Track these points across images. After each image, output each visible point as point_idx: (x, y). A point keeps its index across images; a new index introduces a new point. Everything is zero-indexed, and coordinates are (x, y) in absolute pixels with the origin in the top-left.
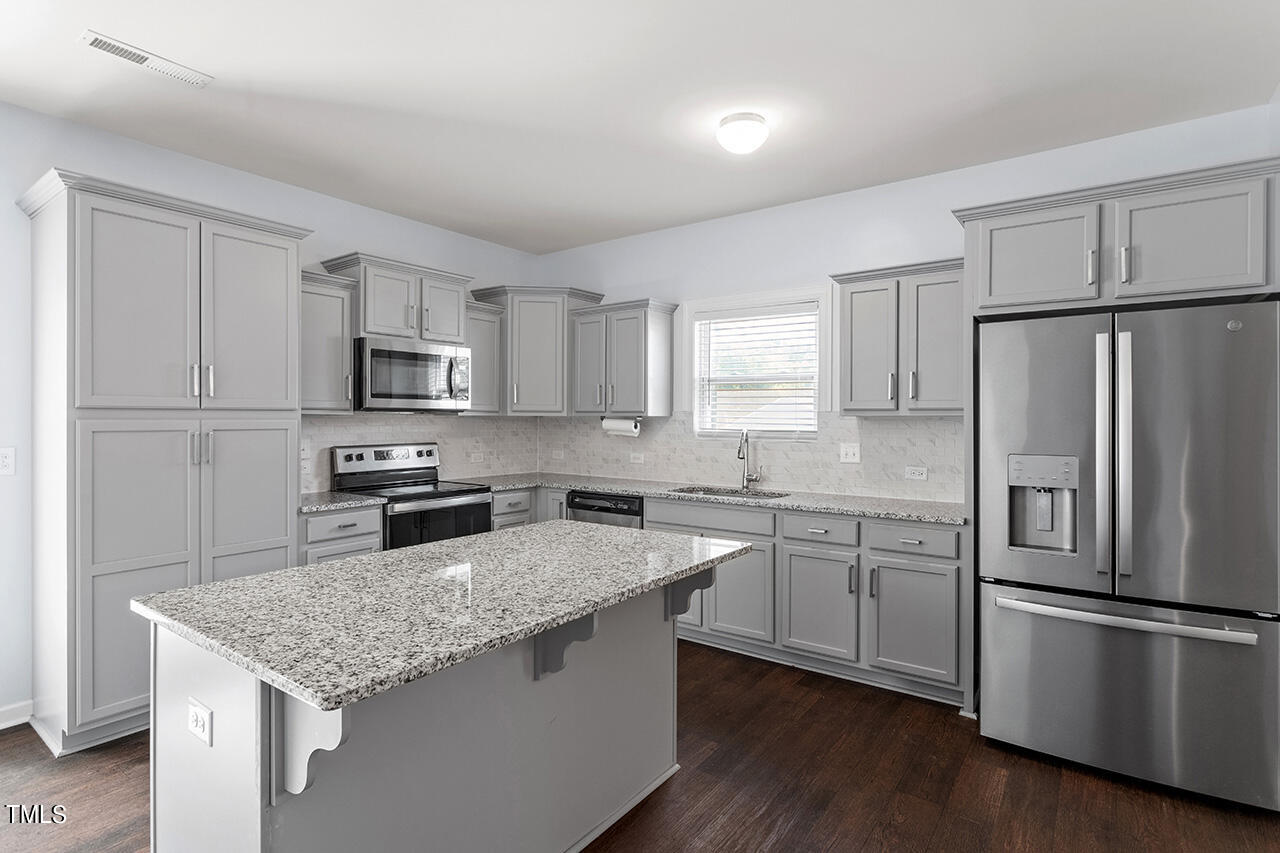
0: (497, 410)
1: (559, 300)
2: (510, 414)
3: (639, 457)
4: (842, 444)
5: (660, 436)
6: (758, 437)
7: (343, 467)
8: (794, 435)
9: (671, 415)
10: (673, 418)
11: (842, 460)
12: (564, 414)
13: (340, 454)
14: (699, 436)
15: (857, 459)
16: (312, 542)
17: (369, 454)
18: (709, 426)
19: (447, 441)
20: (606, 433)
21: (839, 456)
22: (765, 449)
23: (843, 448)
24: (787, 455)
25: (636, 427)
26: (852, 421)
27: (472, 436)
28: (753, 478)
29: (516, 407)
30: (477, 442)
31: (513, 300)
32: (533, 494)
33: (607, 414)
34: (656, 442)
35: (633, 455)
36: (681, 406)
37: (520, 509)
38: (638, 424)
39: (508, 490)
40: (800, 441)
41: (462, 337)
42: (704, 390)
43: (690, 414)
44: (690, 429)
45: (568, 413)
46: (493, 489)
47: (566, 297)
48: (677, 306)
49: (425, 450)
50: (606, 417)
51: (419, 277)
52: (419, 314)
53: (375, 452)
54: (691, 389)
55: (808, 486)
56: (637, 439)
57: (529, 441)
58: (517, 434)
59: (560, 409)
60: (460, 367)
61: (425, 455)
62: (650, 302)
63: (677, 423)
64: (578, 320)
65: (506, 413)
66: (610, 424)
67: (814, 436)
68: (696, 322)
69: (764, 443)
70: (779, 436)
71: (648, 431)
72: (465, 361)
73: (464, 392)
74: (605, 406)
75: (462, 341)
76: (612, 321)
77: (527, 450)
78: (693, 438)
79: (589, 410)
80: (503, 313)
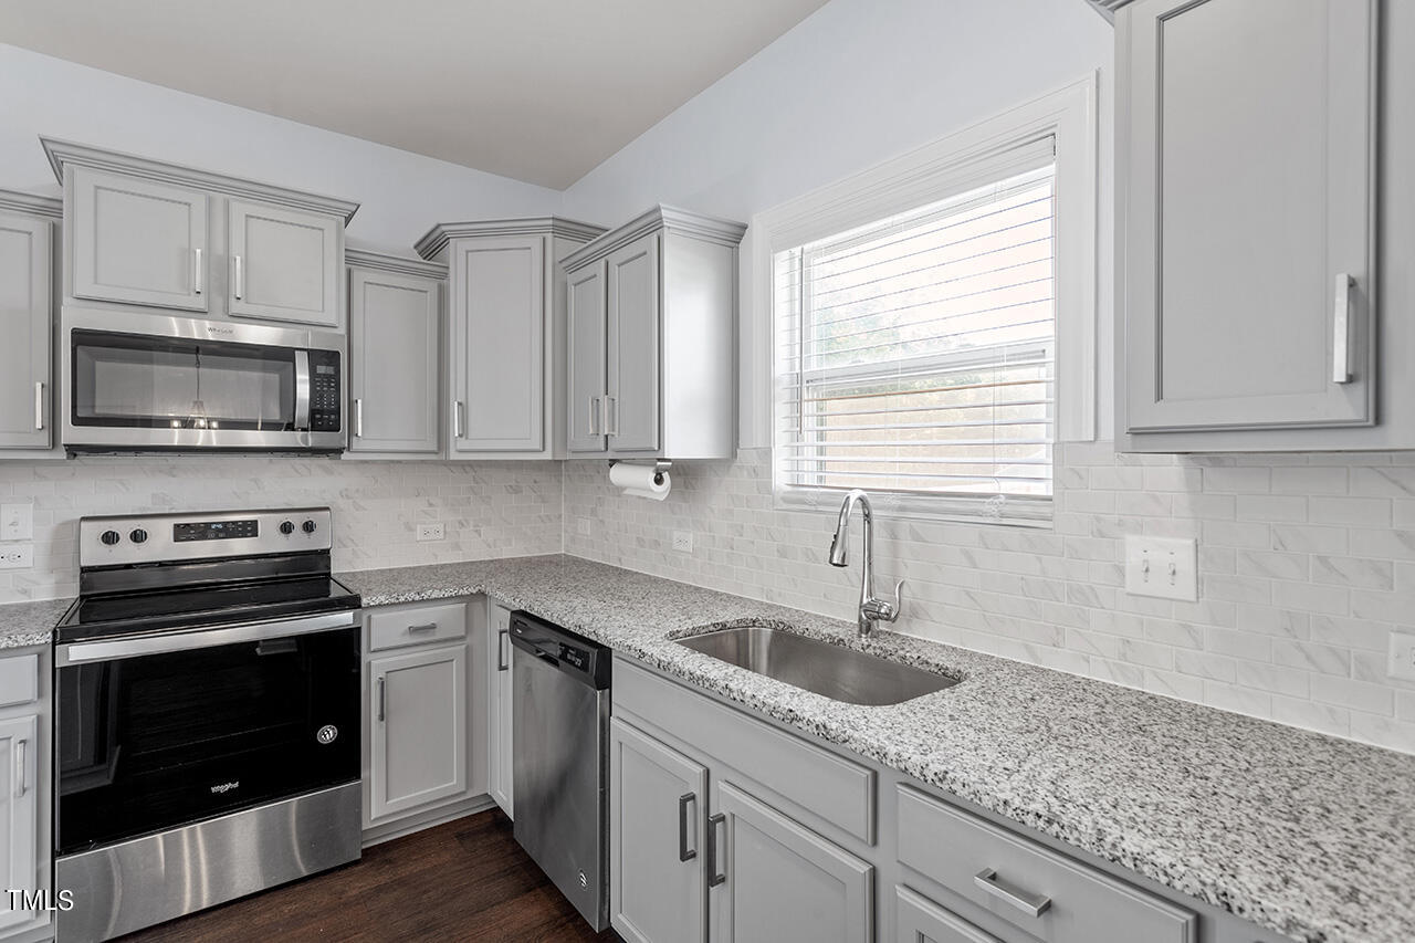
0: (435, 449)
1: (535, 243)
2: (454, 456)
3: (686, 539)
4: (1130, 539)
5: (719, 497)
6: (902, 509)
7: (95, 554)
8: (987, 506)
9: (734, 455)
10: (738, 463)
11: (1133, 583)
12: (547, 455)
13: (93, 532)
14: (785, 500)
15: (1185, 588)
17: (161, 533)
18: (810, 479)
19: (360, 502)
20: (619, 490)
21: (1120, 571)
22: (917, 537)
23: (1137, 549)
24: (969, 557)
25: (659, 480)
26: (1166, 472)
28: (883, 611)
29: (463, 444)
30: (431, 505)
31: (456, 251)
32: (478, 606)
33: (610, 455)
34: (712, 511)
35: (676, 534)
36: (751, 438)
37: (437, 637)
38: (666, 475)
39: (406, 603)
40: (1005, 521)
41: (333, 314)
42: (797, 402)
43: (766, 454)
44: (766, 487)
45: (554, 454)
46: (364, 601)
47: (549, 236)
48: (745, 227)
49: (297, 520)
50: (613, 462)
51: (219, 198)
52: (220, 270)
53: (177, 526)
54: (769, 401)
55: (1026, 646)
56: (684, 504)
57: (543, 502)
58: (517, 490)
59: (538, 446)
60: (321, 369)
61: (298, 531)
62: (664, 213)
63: (745, 473)
64: (572, 278)
65: (447, 454)
66: (618, 475)
67: (1046, 510)
68: (776, 255)
69: (913, 524)
70: (953, 506)
71: (687, 488)
72: (332, 357)
73: (326, 416)
74: (602, 439)
75: (332, 321)
76: (614, 270)
77: (540, 517)
78: (773, 504)
79: (586, 448)
80: (445, 276)
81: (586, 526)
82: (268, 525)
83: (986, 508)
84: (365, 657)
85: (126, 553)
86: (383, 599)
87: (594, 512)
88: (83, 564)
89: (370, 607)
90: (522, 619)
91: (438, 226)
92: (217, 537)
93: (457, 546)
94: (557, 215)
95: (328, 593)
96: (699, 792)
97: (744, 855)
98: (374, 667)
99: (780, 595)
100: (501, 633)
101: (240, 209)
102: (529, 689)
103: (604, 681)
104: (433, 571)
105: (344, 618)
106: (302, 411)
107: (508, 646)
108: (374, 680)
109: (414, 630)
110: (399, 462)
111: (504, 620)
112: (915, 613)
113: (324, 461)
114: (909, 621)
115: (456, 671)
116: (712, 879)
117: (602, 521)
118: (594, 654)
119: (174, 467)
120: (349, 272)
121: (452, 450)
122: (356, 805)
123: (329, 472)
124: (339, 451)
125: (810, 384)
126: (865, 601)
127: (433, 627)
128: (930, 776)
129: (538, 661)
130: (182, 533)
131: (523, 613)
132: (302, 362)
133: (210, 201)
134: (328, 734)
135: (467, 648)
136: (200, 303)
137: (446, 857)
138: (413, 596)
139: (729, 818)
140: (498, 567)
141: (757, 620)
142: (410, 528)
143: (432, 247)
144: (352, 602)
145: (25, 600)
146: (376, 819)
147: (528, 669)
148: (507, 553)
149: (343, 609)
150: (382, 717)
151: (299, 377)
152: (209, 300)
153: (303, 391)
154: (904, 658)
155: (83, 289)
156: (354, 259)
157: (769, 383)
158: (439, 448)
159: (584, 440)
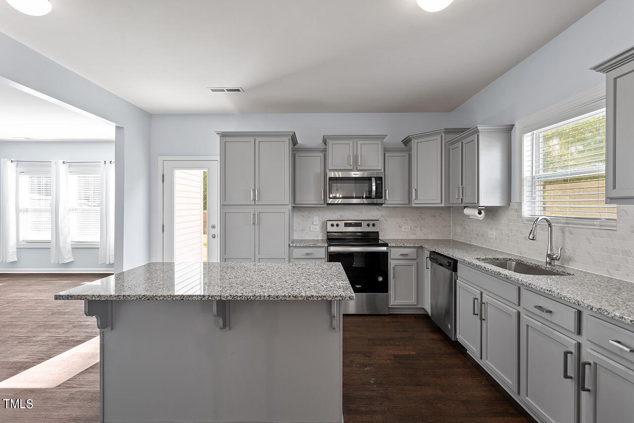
2: (413, 205)
3: (492, 233)
5: (504, 220)
6: (567, 223)
7: (330, 229)
9: (509, 204)
10: (510, 207)
12: (443, 205)
13: (329, 223)
14: (528, 221)
16: (295, 259)
17: (342, 224)
18: (533, 213)
19: (386, 219)
20: (467, 216)
22: (571, 233)
24: (589, 240)
25: (480, 213)
27: (402, 217)
28: (554, 257)
29: (416, 202)
30: (406, 220)
31: (414, 143)
32: (420, 250)
33: (463, 205)
34: (502, 224)
35: (490, 232)
36: (515, 198)
37: (409, 258)
38: (482, 211)
39: (400, 247)
40: (603, 228)
41: (381, 167)
42: (533, 185)
43: (520, 204)
44: (520, 215)
45: (445, 204)
46: (389, 245)
47: (443, 135)
48: (513, 125)
49: (371, 223)
50: (465, 207)
51: (355, 140)
52: (356, 158)
53: (345, 223)
54: (521, 186)
55: (608, 271)
56: (492, 222)
57: (444, 221)
58: (435, 216)
59: (440, 202)
60: (378, 182)
61: (371, 226)
62: (479, 128)
63: (513, 211)
64: (451, 147)
65: (412, 205)
66: (467, 211)
67: (613, 223)
68: (524, 135)
69: (570, 229)
70: (584, 222)
71: (493, 216)
72: (380, 179)
73: (379, 194)
74: (460, 199)
75: (380, 169)
76: (464, 145)
77: (443, 226)
78: (523, 222)
79: (455, 202)
80: (411, 150)
81: (459, 230)
82: (364, 224)
83: (595, 223)
84: (389, 260)
85: (335, 229)
86: (394, 245)
87: (462, 225)
88: (328, 231)
89: (391, 247)
90: (433, 253)
91: (409, 136)
92: (353, 226)
93: (414, 234)
94: (446, 128)
95: (378, 242)
96: (479, 297)
97: (491, 313)
98: (392, 264)
99: (525, 253)
100: (427, 258)
101: (359, 143)
102: (435, 274)
103: (455, 269)
104: (408, 241)
105: (384, 249)
106: (374, 193)
107: (429, 262)
108: (391, 267)
109: (402, 255)
110: (397, 207)
111: (427, 254)
112: (570, 260)
113: (378, 207)
114: (568, 262)
115: (414, 268)
116: (481, 319)
117: (464, 228)
118: (452, 262)
119: (344, 208)
120: (384, 154)
121: (413, 204)
122: (387, 300)
123: (378, 210)
124: (382, 204)
125: (539, 179)
126: (549, 253)
127: (407, 255)
128: (528, 284)
129: (437, 265)
130: (346, 225)
131: (434, 252)
132: (373, 180)
133: (353, 142)
134: (380, 279)
135: (417, 263)
136: (351, 168)
137: (411, 320)
138: (402, 245)
139: (486, 303)
140: (427, 241)
141: (511, 259)
142: (400, 227)
143: (407, 142)
144: (386, 245)
145: (317, 238)
146: (392, 305)
147: (435, 268)
148: (430, 237)
149: (384, 246)
150: (394, 278)
151: (373, 184)
152: (353, 167)
153: (374, 188)
154: (558, 271)
155: (330, 168)
156: (386, 150)
157: (521, 180)
158: (409, 202)
159: (455, 200)
